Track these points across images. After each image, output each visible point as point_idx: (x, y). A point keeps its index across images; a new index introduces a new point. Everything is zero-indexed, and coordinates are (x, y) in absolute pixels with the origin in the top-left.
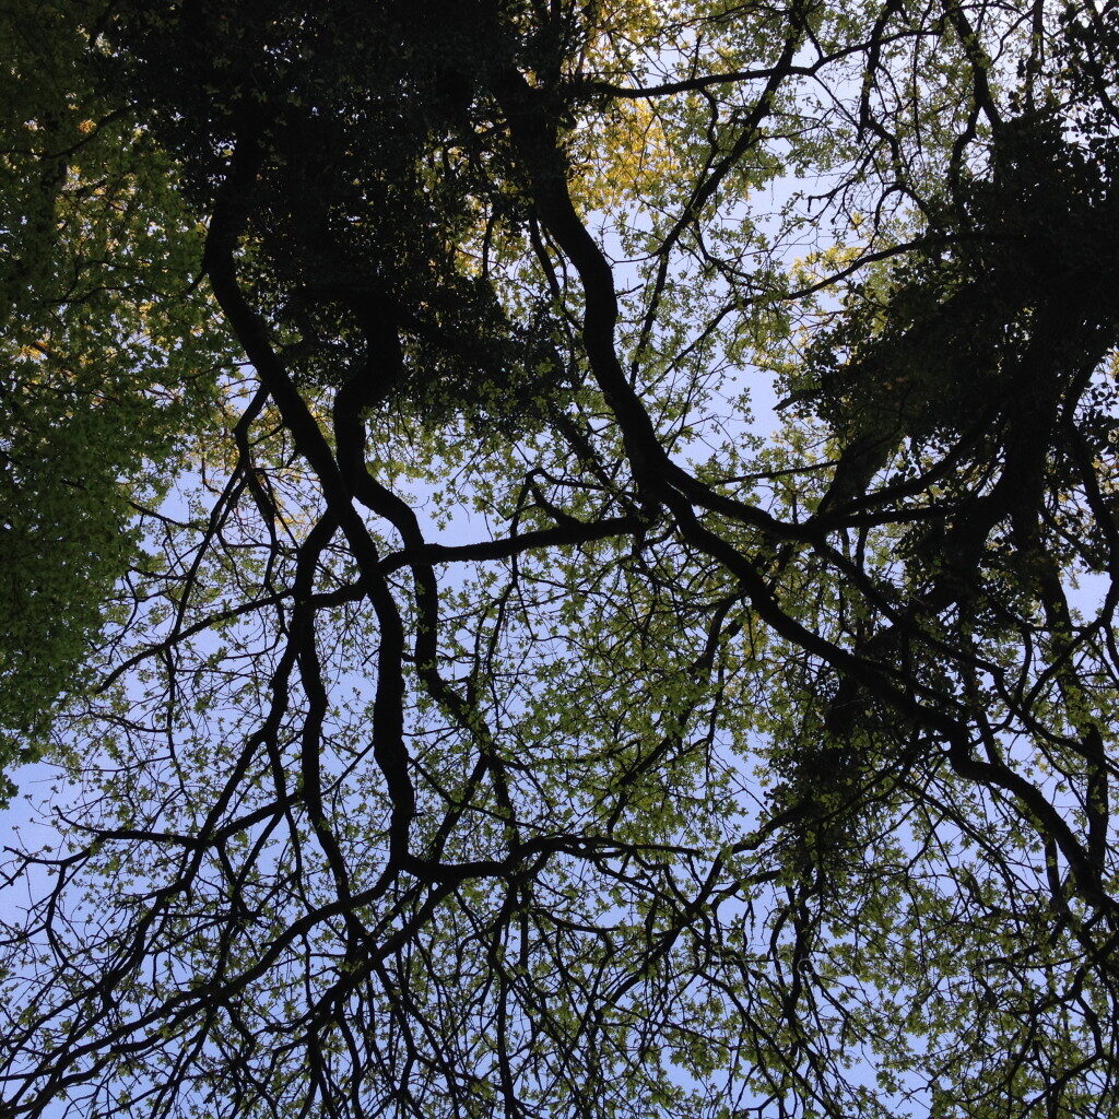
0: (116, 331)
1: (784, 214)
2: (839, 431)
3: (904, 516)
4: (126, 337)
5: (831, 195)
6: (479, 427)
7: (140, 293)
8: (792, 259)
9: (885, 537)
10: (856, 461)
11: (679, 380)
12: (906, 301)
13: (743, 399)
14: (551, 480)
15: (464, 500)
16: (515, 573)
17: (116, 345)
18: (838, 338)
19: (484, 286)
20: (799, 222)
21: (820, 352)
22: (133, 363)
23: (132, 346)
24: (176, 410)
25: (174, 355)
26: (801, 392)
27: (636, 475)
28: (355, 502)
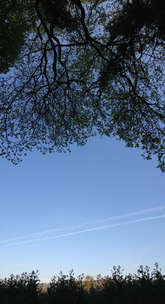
0: (23, 14)
1: (107, 5)
2: (111, 34)
3: (117, 45)
4: (25, 15)
5: (112, 4)
6: (67, 30)
7: (27, 10)
8: (107, 12)
9: (115, 47)
10: (112, 38)
11: (92, 26)
12: (120, 18)
13: (100, 29)
14: (76, 37)
15: (65, 39)
16: (71, 48)
17: (24, 17)
18: (112, 22)
19: (69, 12)
20: (108, 7)
21: (109, 24)
22: (25, 19)
23: (25, 17)
24: (31, 25)
25: (30, 18)
26: (107, 28)
27: (86, 38)
28: (52, 38)
